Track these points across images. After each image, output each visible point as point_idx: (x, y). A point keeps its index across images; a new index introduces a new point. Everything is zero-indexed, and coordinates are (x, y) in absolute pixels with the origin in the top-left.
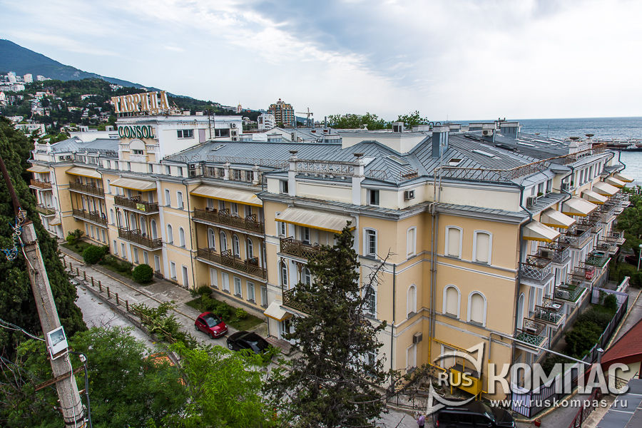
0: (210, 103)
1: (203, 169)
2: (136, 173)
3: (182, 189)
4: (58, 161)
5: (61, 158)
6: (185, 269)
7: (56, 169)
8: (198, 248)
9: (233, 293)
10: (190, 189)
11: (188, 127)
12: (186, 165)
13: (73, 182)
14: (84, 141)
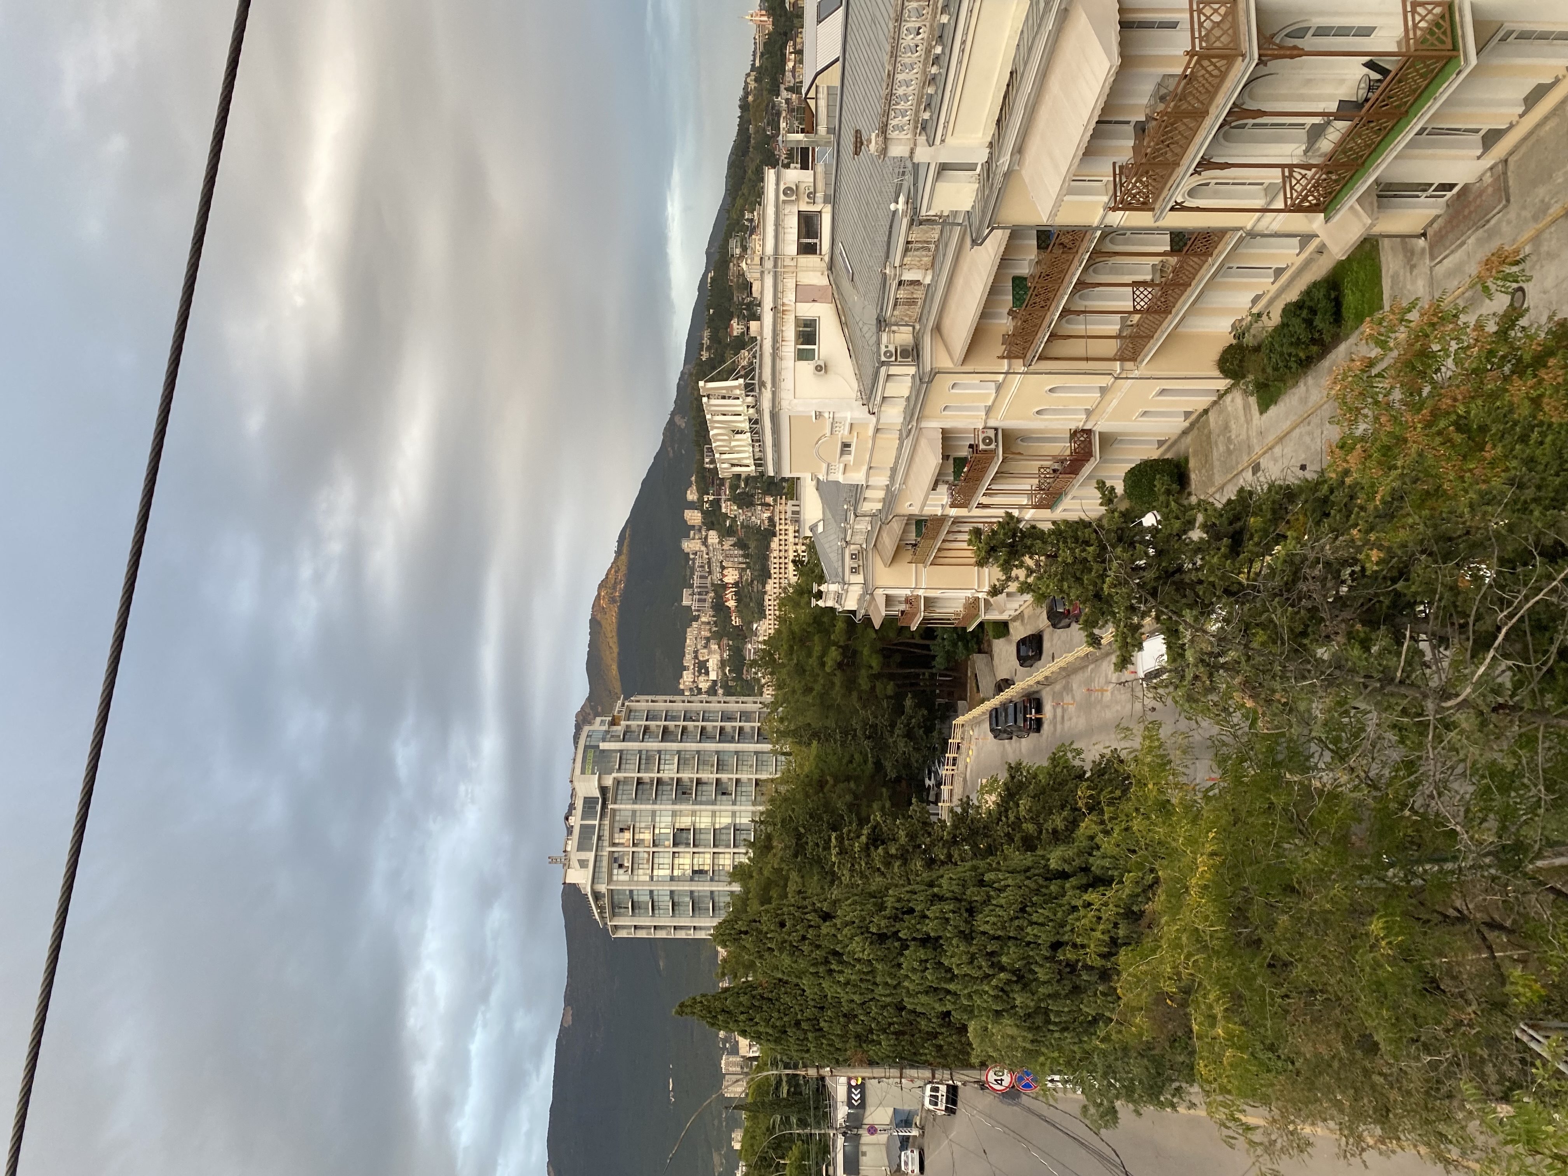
0: (744, 106)
1: (897, 325)
2: (898, 458)
3: (943, 383)
4: (859, 578)
5: (854, 571)
6: (1163, 392)
7: (879, 583)
8: (1115, 360)
9: (1265, 284)
10: (945, 362)
11: (790, 332)
12: (883, 369)
13: (909, 556)
14: (821, 517)
